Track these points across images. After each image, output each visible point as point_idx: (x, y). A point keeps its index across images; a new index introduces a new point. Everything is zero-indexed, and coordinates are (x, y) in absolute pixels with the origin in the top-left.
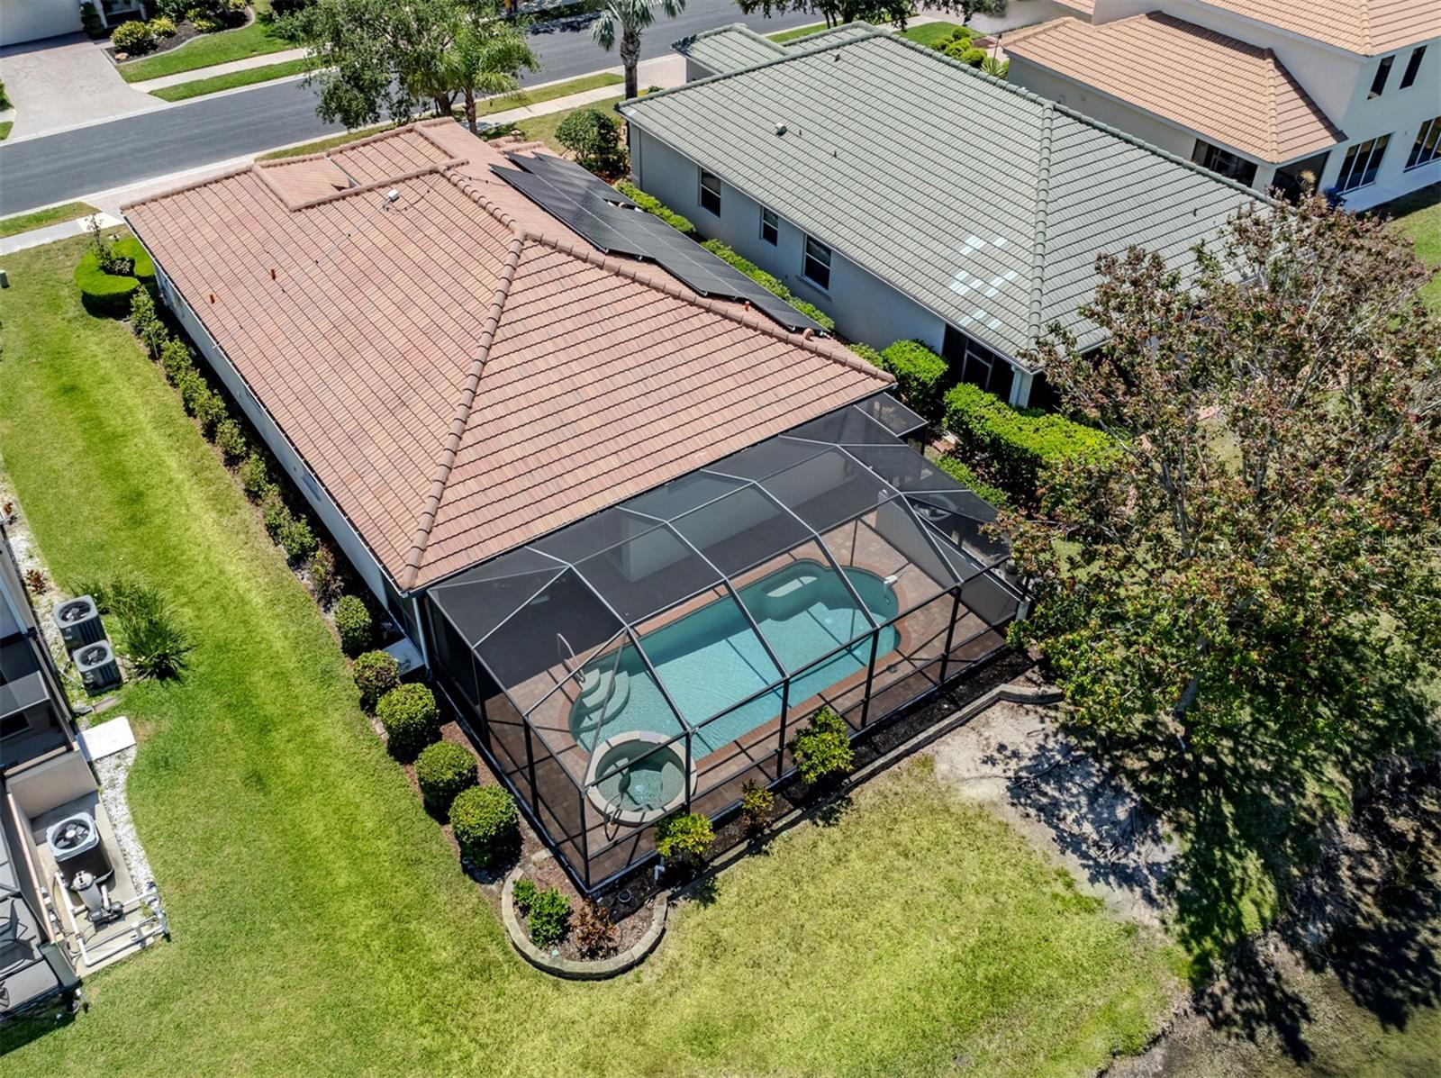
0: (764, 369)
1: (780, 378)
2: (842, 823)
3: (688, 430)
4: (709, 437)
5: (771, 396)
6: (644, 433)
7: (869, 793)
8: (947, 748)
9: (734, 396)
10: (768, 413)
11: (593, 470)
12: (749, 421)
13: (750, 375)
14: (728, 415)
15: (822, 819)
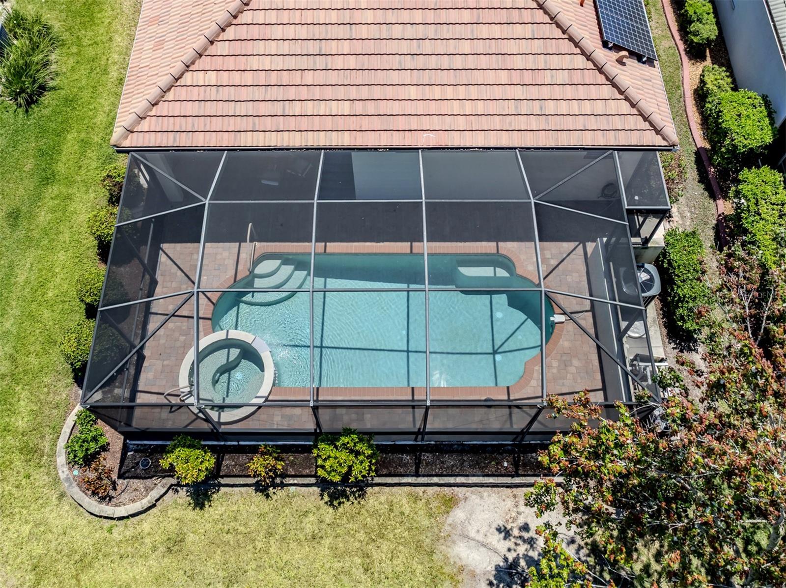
0: (547, 77)
1: (557, 92)
2: (341, 510)
3: (433, 108)
4: (448, 123)
5: (536, 107)
6: (390, 92)
7: (383, 499)
8: (478, 501)
9: (498, 92)
10: (521, 123)
11: (322, 108)
12: (497, 123)
13: (528, 77)
14: (480, 107)
15: (329, 496)
